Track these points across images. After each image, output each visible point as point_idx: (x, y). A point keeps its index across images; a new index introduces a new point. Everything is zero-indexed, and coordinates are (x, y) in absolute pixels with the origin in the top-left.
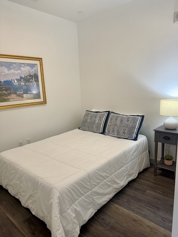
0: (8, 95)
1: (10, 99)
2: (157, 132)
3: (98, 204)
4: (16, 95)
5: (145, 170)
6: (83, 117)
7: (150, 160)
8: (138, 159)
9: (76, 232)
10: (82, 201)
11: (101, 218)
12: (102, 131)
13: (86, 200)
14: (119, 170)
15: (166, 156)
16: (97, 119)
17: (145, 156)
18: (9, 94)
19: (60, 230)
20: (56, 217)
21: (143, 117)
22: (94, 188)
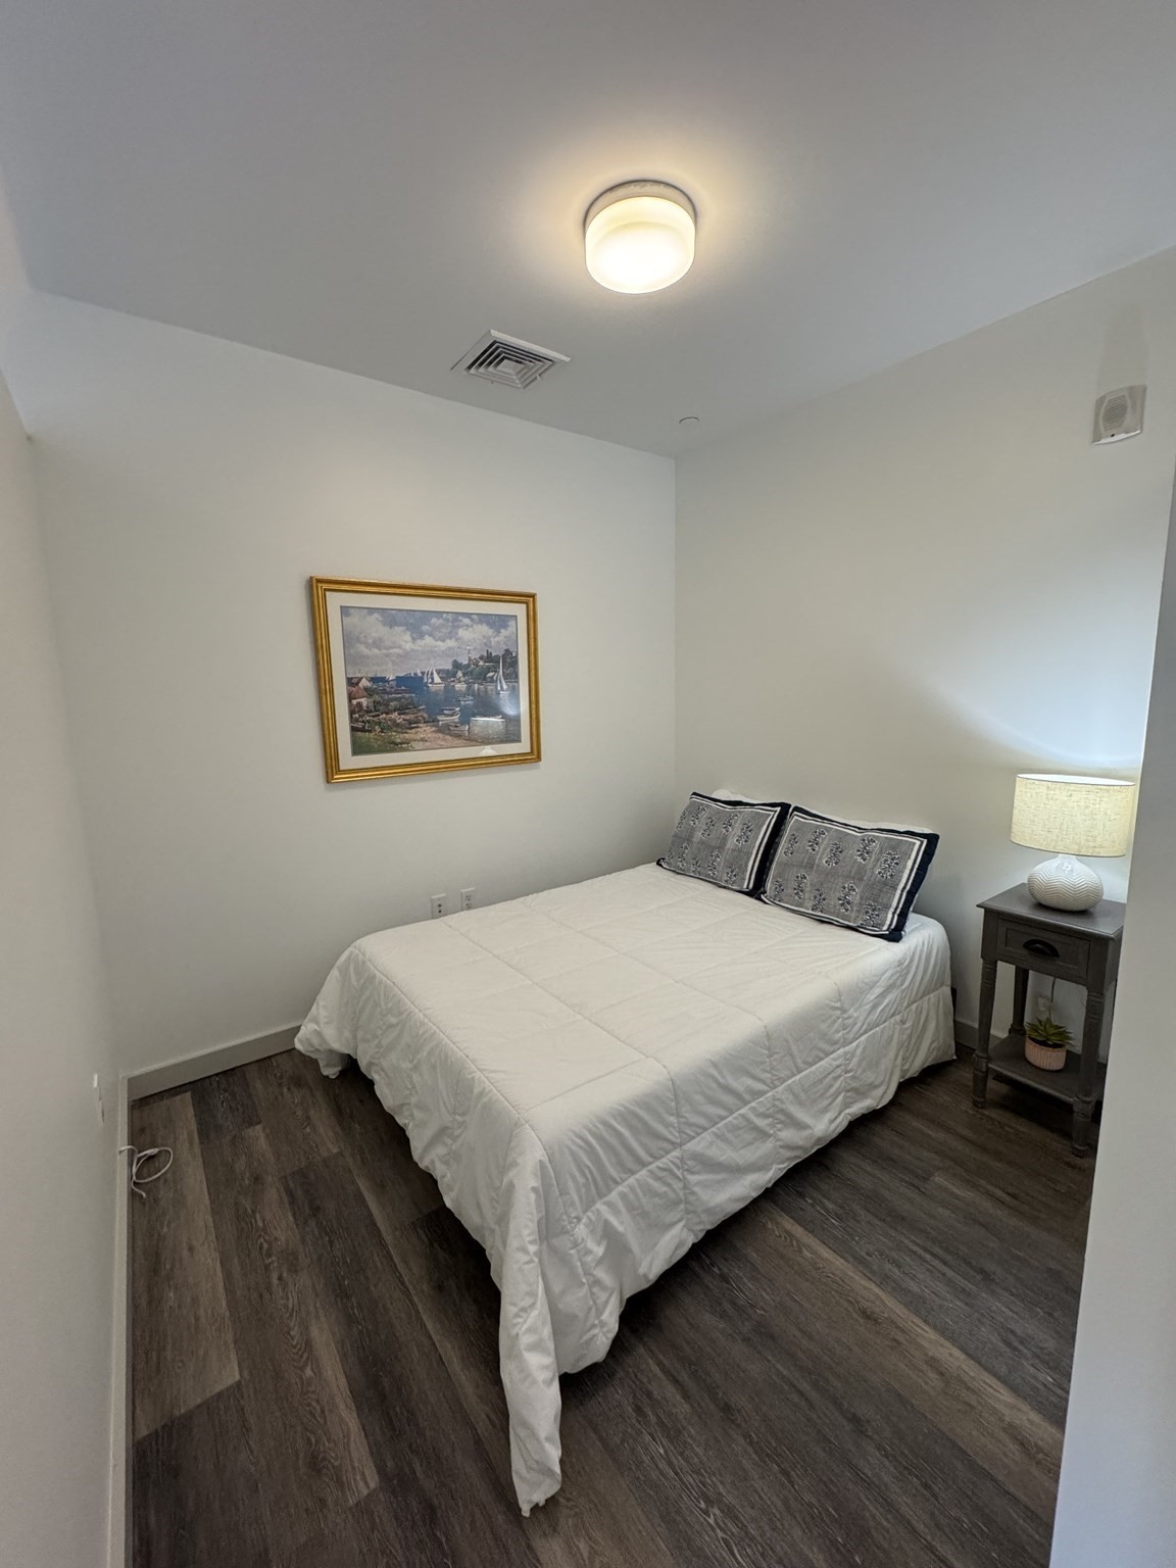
0: (407, 728)
1: (412, 743)
2: (993, 916)
3: (708, 1211)
4: (434, 729)
5: (932, 1074)
6: (677, 820)
7: (958, 1028)
8: (903, 1022)
9: (603, 1324)
10: (639, 1191)
11: (716, 1270)
12: (751, 886)
13: (656, 1185)
14: (813, 1068)
15: (1037, 1023)
16: (736, 830)
17: (933, 1014)
18: (411, 725)
19: (534, 1313)
20: (524, 1250)
21: (932, 840)
22: (694, 1138)
